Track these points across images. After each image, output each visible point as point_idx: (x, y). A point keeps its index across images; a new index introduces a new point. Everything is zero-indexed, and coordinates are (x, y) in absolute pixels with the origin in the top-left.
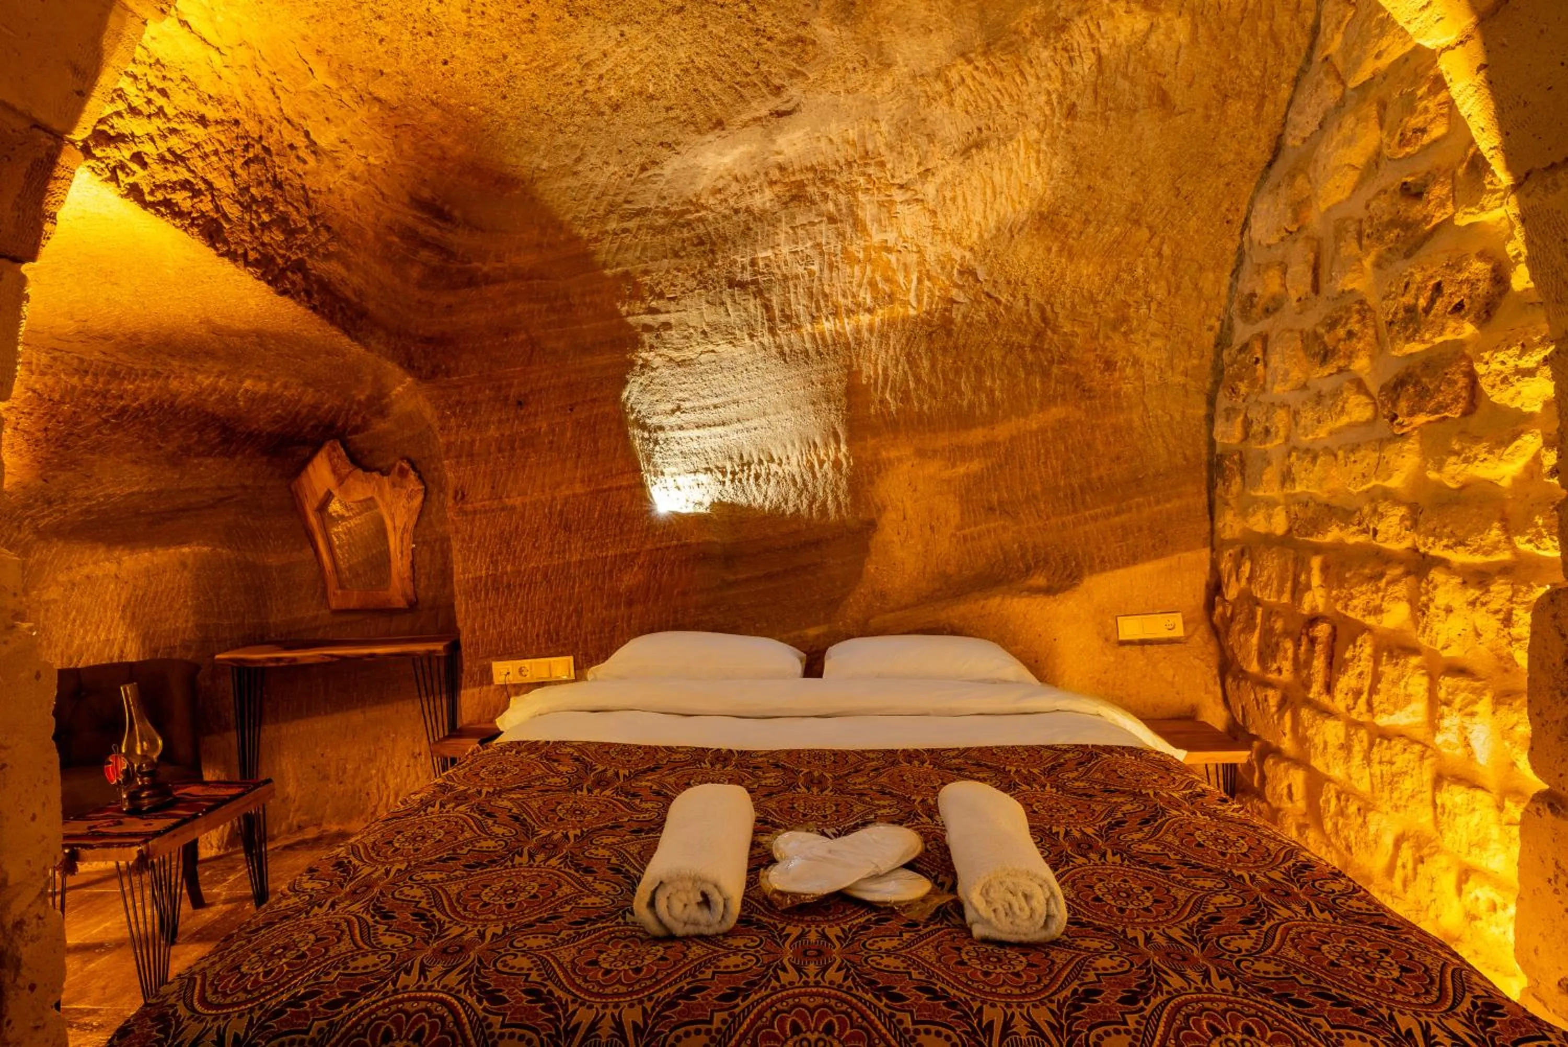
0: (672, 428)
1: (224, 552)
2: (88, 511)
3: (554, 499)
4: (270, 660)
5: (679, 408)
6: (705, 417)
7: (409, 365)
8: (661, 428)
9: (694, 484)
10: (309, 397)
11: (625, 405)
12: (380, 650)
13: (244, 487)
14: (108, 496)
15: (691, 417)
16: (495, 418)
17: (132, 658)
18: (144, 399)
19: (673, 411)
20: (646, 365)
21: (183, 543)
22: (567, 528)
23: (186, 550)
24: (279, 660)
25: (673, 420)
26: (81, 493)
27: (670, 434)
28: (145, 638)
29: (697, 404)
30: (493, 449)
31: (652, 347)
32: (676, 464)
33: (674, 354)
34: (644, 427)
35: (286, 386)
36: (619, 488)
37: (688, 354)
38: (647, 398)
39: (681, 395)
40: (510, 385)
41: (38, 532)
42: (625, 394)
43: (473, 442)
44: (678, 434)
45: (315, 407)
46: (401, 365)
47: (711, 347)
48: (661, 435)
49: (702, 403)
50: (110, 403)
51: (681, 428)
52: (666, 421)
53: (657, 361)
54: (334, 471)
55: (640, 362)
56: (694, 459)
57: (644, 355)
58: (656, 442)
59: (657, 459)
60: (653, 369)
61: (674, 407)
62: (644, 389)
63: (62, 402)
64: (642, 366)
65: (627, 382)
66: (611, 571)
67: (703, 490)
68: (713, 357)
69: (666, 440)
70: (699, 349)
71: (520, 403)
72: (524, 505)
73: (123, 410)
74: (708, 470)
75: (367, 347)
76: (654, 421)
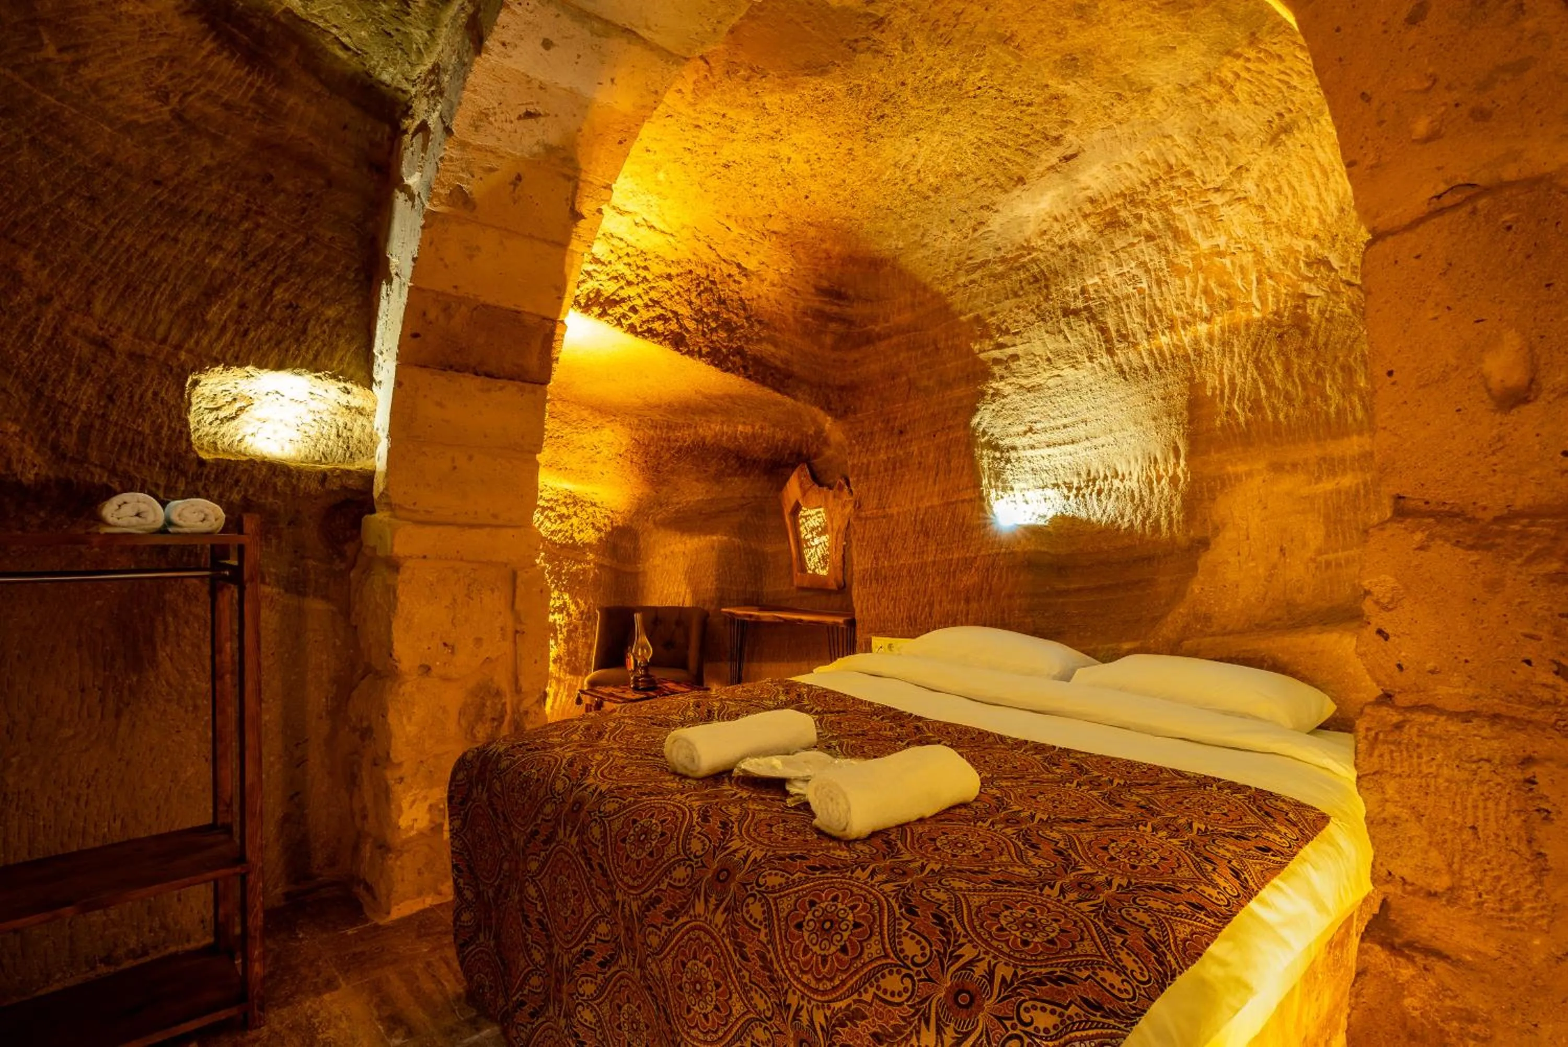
0: (1024, 448)
1: (737, 541)
2: (677, 511)
3: (918, 509)
4: (746, 615)
5: (1031, 430)
6: (1056, 436)
7: (828, 408)
8: (1014, 448)
9: (1042, 498)
10: (780, 435)
11: (975, 429)
12: (805, 618)
13: (756, 497)
14: (688, 503)
15: (1042, 437)
16: (884, 445)
17: (687, 605)
18: (689, 441)
19: (1025, 433)
20: (997, 393)
21: (713, 534)
22: (927, 534)
23: (715, 538)
24: (751, 616)
25: (1025, 440)
26: (675, 500)
27: (1022, 453)
28: (695, 593)
29: (1047, 425)
30: (882, 469)
31: (1002, 378)
32: (1026, 481)
33: (1024, 382)
34: (996, 448)
35: (762, 428)
36: (963, 501)
37: (1036, 380)
38: (1000, 422)
39: (1033, 417)
40: (896, 418)
41: (655, 523)
42: (975, 421)
43: (869, 463)
44: (1029, 453)
45: (785, 441)
46: (822, 408)
47: (1056, 372)
48: (1013, 454)
49: (1053, 423)
50: (673, 445)
51: (1032, 447)
52: (1018, 442)
53: (1008, 389)
54: (801, 485)
55: (991, 391)
56: (1044, 475)
57: (995, 385)
58: (1008, 461)
59: (1008, 475)
60: (1004, 397)
61: (1026, 428)
62: (996, 414)
63: (649, 445)
64: (993, 395)
65: (978, 410)
66: (955, 572)
67: (1049, 504)
68: (1059, 381)
69: (1018, 459)
70: (1046, 375)
71: (901, 432)
72: (898, 513)
73: (680, 450)
74: (1056, 485)
75: (795, 398)
76: (1007, 442)
